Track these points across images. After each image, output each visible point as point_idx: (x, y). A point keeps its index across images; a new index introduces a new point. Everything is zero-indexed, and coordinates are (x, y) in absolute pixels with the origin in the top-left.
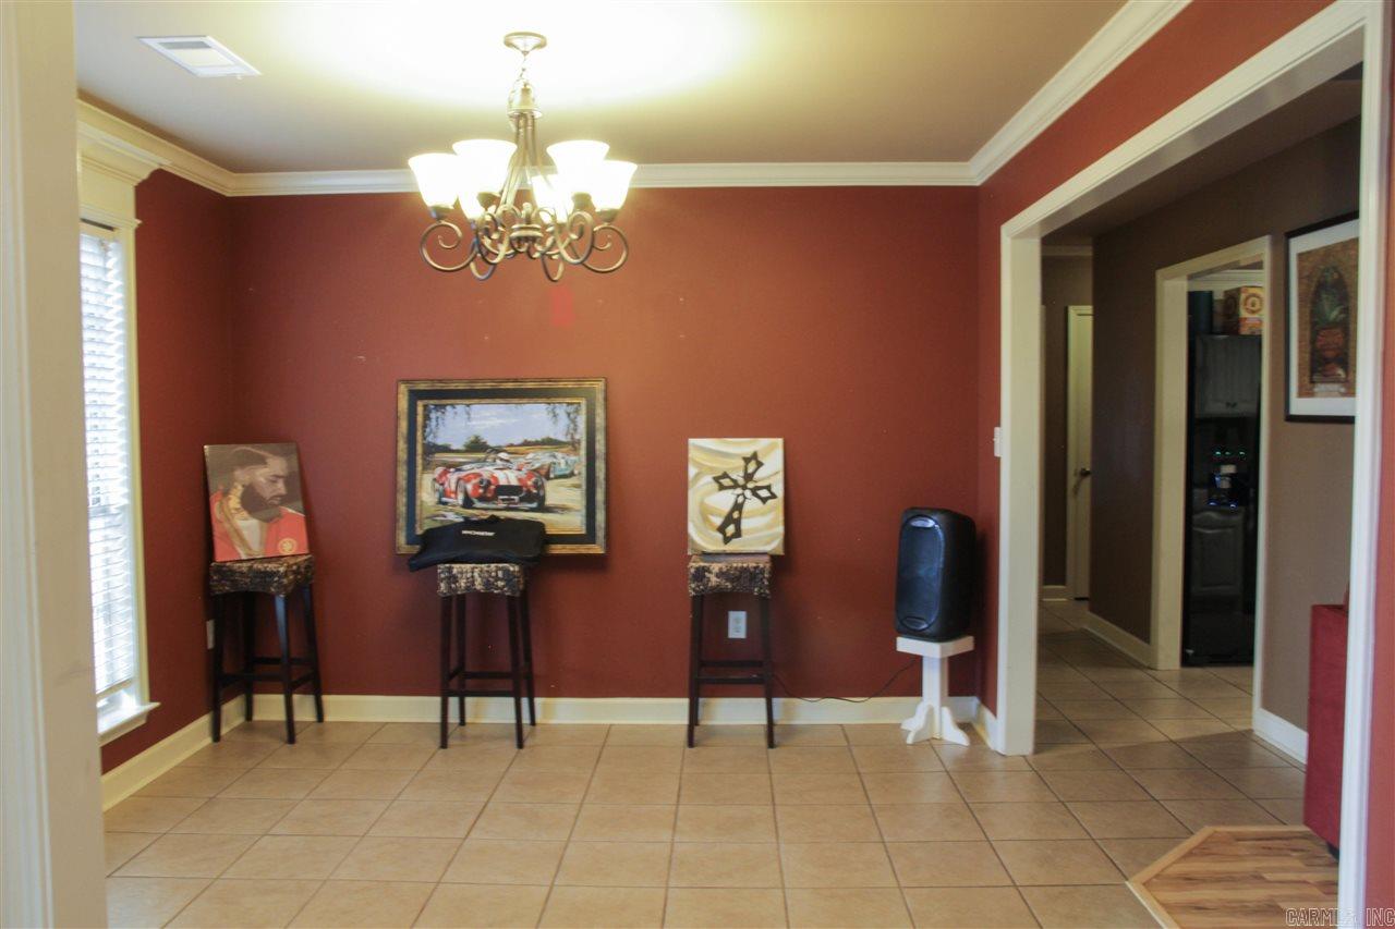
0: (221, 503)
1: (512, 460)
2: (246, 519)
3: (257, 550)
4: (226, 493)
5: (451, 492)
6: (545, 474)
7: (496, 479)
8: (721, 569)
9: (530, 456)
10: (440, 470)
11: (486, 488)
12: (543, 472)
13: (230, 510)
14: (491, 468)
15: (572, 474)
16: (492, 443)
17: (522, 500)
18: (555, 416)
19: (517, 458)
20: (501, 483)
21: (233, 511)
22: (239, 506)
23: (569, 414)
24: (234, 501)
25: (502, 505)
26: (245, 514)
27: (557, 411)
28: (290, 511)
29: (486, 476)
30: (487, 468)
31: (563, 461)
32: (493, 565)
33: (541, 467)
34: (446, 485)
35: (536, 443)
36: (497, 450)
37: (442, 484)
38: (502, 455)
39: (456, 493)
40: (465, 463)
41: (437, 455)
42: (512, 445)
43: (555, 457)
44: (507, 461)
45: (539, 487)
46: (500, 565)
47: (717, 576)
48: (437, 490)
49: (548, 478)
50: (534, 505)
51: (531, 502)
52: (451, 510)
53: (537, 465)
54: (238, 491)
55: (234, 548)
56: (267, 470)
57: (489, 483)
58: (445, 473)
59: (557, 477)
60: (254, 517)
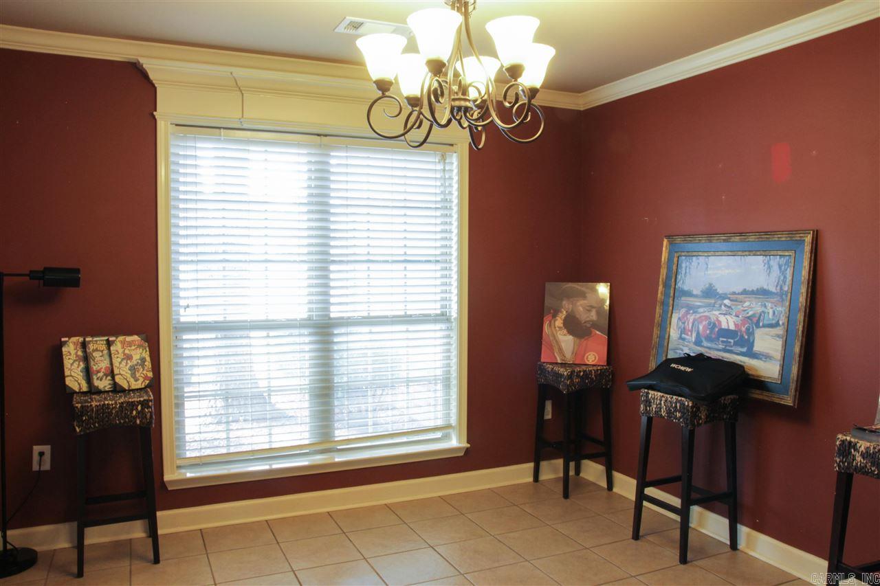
0: (550, 322)
1: (733, 307)
2: (565, 335)
3: (569, 357)
4: (554, 316)
5: (689, 330)
6: (756, 322)
7: (720, 322)
8: (868, 448)
9: (747, 304)
10: (683, 310)
11: (712, 329)
12: (755, 320)
13: (555, 328)
14: (717, 313)
15: (777, 325)
16: (720, 291)
17: (736, 344)
18: (769, 267)
19: (737, 305)
20: (723, 327)
21: (557, 329)
22: (562, 325)
23: (780, 267)
24: (559, 322)
25: (721, 346)
26: (565, 331)
27: (772, 263)
28: (598, 332)
29: (713, 319)
30: (714, 312)
31: (771, 312)
32: (674, 397)
33: (753, 315)
34: (686, 324)
35: (752, 293)
36: (724, 297)
37: (684, 323)
38: (727, 302)
39: (691, 332)
40: (699, 307)
41: (683, 298)
42: (734, 293)
43: (765, 307)
44: (729, 307)
45: (751, 333)
46: (680, 398)
47: (863, 455)
48: (680, 328)
49: (758, 326)
50: (744, 350)
51: (742, 346)
52: (687, 346)
53: (751, 313)
54: (563, 314)
55: (554, 354)
56: (585, 302)
57: (714, 324)
58: (687, 313)
59: (764, 326)
60: (571, 334)
